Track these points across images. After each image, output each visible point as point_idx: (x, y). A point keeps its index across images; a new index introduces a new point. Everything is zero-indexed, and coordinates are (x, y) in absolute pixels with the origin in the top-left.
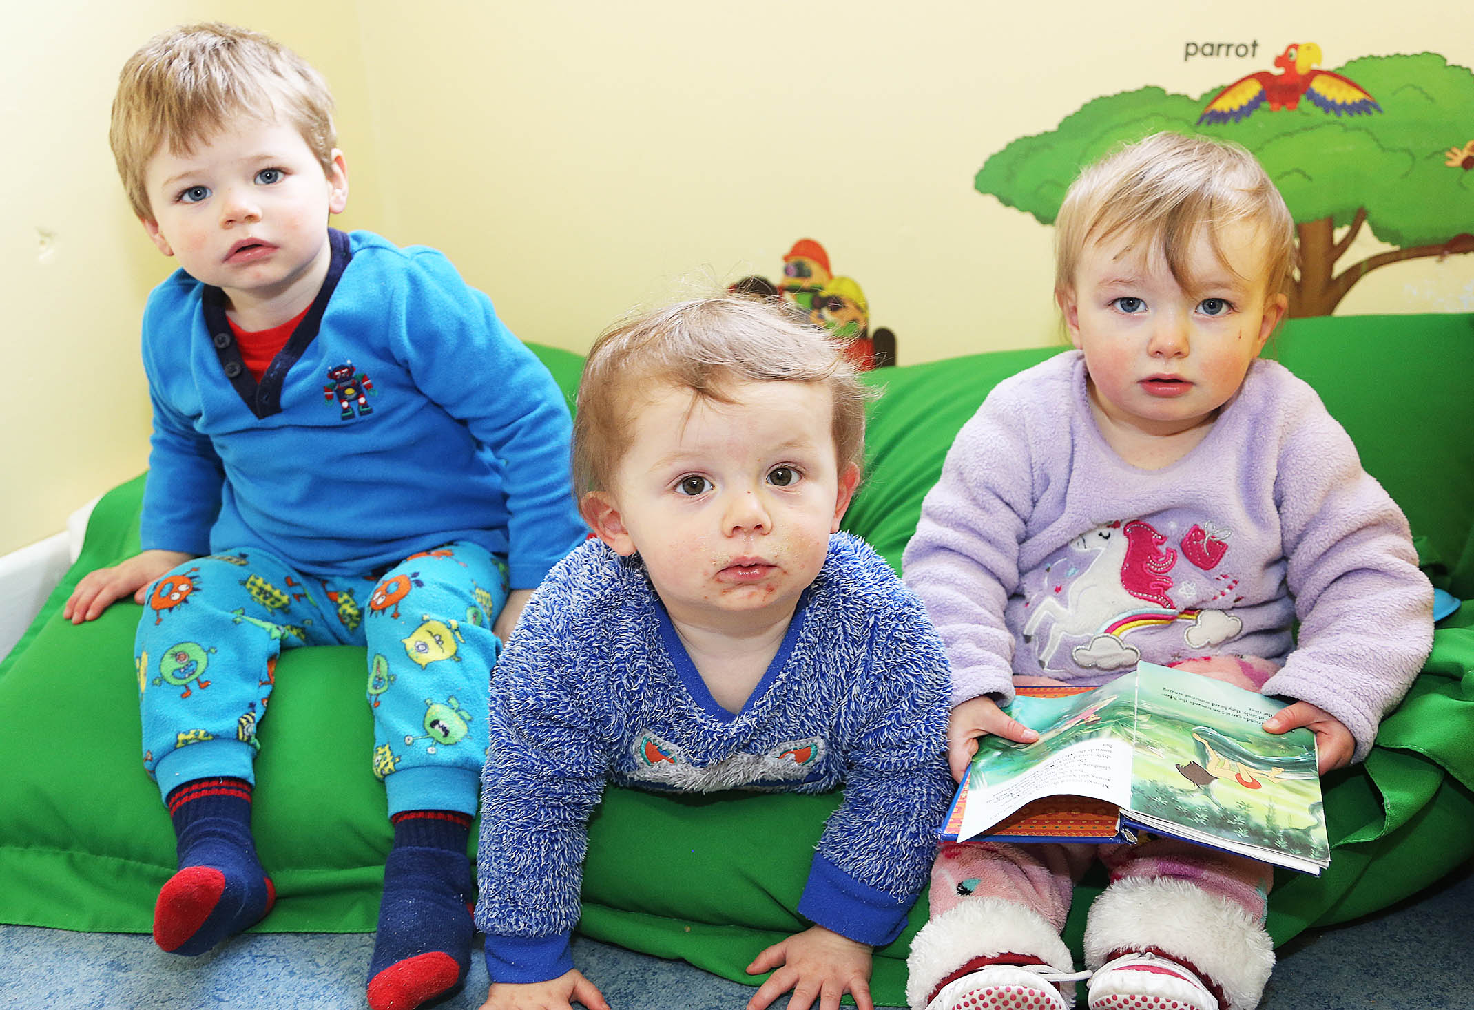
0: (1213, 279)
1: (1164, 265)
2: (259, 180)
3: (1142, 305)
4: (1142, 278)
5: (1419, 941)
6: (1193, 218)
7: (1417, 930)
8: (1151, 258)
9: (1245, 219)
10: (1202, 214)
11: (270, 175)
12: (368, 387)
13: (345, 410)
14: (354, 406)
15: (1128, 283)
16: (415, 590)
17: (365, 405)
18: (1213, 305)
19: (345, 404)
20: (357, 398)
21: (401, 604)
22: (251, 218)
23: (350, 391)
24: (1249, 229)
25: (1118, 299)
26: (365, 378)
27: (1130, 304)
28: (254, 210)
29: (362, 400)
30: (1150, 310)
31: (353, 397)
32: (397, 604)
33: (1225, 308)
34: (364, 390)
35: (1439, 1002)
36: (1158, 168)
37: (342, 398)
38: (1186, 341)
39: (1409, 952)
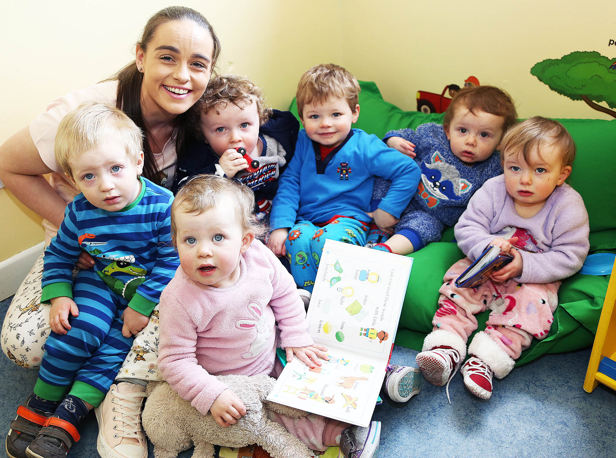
0: (539, 163)
1: (523, 158)
2: (333, 116)
3: (519, 169)
4: (517, 162)
5: (573, 363)
6: (533, 145)
7: (575, 360)
8: (519, 155)
9: (551, 145)
10: (536, 144)
11: (337, 114)
12: (350, 172)
13: (341, 177)
14: (344, 177)
15: (514, 163)
16: (324, 233)
17: (347, 177)
18: (541, 170)
19: (342, 175)
20: (346, 174)
21: (320, 237)
22: (329, 127)
23: (344, 171)
24: (551, 149)
25: (512, 167)
26: (350, 169)
27: (516, 169)
28: (330, 125)
29: (347, 176)
30: (521, 171)
31: (344, 174)
32: (319, 237)
33: (544, 171)
34: (348, 173)
35: (566, 382)
36: (525, 130)
37: (342, 173)
38: (531, 180)
39: (568, 366)
